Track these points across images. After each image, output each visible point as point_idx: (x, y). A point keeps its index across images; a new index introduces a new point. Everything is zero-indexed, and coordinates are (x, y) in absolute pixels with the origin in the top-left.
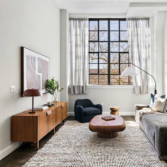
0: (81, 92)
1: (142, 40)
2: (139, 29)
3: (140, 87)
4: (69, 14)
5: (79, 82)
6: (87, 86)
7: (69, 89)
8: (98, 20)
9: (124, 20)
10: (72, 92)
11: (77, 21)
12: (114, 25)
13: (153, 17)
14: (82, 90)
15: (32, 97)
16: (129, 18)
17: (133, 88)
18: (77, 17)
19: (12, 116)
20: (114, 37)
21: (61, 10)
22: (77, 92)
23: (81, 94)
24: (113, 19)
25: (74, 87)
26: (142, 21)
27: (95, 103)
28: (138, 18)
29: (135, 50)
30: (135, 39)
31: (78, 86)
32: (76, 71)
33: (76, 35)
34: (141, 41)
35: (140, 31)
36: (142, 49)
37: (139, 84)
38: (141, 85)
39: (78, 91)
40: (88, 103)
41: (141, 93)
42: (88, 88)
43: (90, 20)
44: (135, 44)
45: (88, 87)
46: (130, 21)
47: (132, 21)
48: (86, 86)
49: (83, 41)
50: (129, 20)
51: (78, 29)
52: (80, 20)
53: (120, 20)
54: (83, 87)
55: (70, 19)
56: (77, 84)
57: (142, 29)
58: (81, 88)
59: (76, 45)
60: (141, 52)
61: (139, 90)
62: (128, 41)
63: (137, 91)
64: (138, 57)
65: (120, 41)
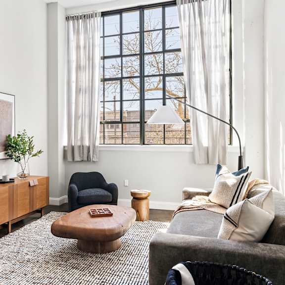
0: (86, 159)
1: (213, 44)
2: (205, 20)
3: (208, 148)
4: (66, 9)
5: (82, 138)
6: (98, 146)
7: (65, 152)
8: (120, 12)
9: (173, 3)
10: (69, 158)
11: (81, 20)
12: (153, 18)
14: (87, 154)
17: (191, 151)
18: (79, 12)
20: (153, 42)
21: (48, 4)
22: (77, 158)
23: (85, 161)
24: (148, 5)
25: (73, 148)
29: (198, 67)
30: (197, 44)
31: (79, 147)
32: (77, 118)
33: (78, 47)
34: (210, 47)
35: (209, 23)
36: (213, 63)
37: (205, 142)
39: (80, 156)
40: (96, 180)
41: (208, 162)
42: (97, 150)
43: (104, 14)
44: (197, 54)
45: (99, 149)
46: (186, 5)
47: (191, 5)
48: (94, 146)
49: (91, 59)
50: (182, 4)
51: (82, 37)
52: (85, 17)
53: (164, 5)
54: (89, 148)
55: (67, 19)
56: (79, 143)
57: (212, 20)
58: (86, 151)
59: (78, 67)
60: (210, 71)
61: (204, 155)
62: (182, 50)
63: (200, 158)
64: (203, 82)
65: (164, 51)
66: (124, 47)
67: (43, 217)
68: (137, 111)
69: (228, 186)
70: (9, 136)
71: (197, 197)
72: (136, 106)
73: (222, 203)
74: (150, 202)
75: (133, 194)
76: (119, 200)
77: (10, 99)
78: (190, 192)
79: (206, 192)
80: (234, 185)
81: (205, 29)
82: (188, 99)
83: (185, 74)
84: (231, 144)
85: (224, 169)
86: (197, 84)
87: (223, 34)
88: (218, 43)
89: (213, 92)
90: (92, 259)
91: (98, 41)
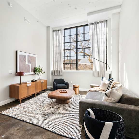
0: (59, 75)
2: (98, 30)
3: (99, 71)
4: (53, 28)
5: (57, 68)
7: (52, 72)
8: (70, 28)
9: (87, 25)
10: (53, 74)
11: (57, 32)
12: (80, 30)
13: (110, 19)
14: (59, 73)
15: (20, 76)
16: (90, 24)
17: (93, 72)
18: (57, 29)
19: (10, 85)
20: (81, 38)
21: (47, 27)
22: (56, 74)
26: (101, 24)
27: (66, 82)
28: (97, 22)
29: (95, 45)
30: (95, 38)
31: (57, 71)
32: (56, 62)
33: (56, 40)
34: (100, 39)
35: (99, 31)
37: (98, 69)
38: (99, 70)
40: (62, 81)
41: (99, 76)
42: (62, 72)
43: (65, 29)
44: (95, 41)
46: (92, 26)
47: (93, 25)
48: (61, 70)
49: (60, 43)
51: (58, 36)
52: (59, 30)
53: (84, 26)
54: (60, 71)
55: (53, 31)
56: (56, 70)
59: (56, 46)
60: (100, 47)
61: (97, 74)
62: (90, 40)
63: (96, 75)
64: (97, 50)
65: (84, 40)
66: (71, 39)
67: (45, 92)
68: (75, 60)
69: (106, 84)
70: (35, 67)
71: (95, 87)
72: (75, 58)
73: (104, 89)
74: (79, 89)
75: (73, 86)
76: (69, 88)
77: (35, 56)
78: (93, 86)
79: (98, 86)
80: (108, 84)
81: (98, 33)
82: (92, 56)
83: (91, 48)
84: (107, 70)
85: (104, 78)
86: (95, 51)
87: (104, 35)
88: (102, 38)
89: (101, 53)
90: (60, 106)
91: (63, 38)
